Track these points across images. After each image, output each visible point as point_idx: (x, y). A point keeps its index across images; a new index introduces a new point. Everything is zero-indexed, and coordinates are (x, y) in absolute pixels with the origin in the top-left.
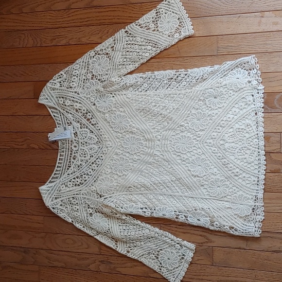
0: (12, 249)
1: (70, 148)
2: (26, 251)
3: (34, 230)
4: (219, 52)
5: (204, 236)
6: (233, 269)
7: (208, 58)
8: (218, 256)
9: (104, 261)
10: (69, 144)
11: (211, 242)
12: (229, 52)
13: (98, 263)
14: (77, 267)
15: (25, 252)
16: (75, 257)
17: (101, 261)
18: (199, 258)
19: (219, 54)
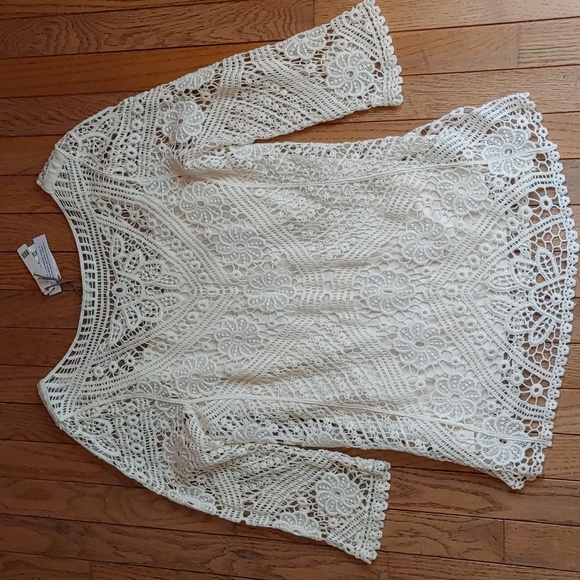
0: (27, 523)
1: (108, 294)
2: (61, 526)
3: (80, 480)
4: (521, 60)
5: (484, 495)
6: (554, 572)
7: (496, 77)
8: (518, 541)
9: (243, 551)
10: (106, 283)
11: (500, 509)
12: (547, 61)
13: (229, 555)
14: (179, 566)
15: (58, 529)
16: (176, 542)
17: (237, 552)
18: (472, 545)
19: (521, 66)
